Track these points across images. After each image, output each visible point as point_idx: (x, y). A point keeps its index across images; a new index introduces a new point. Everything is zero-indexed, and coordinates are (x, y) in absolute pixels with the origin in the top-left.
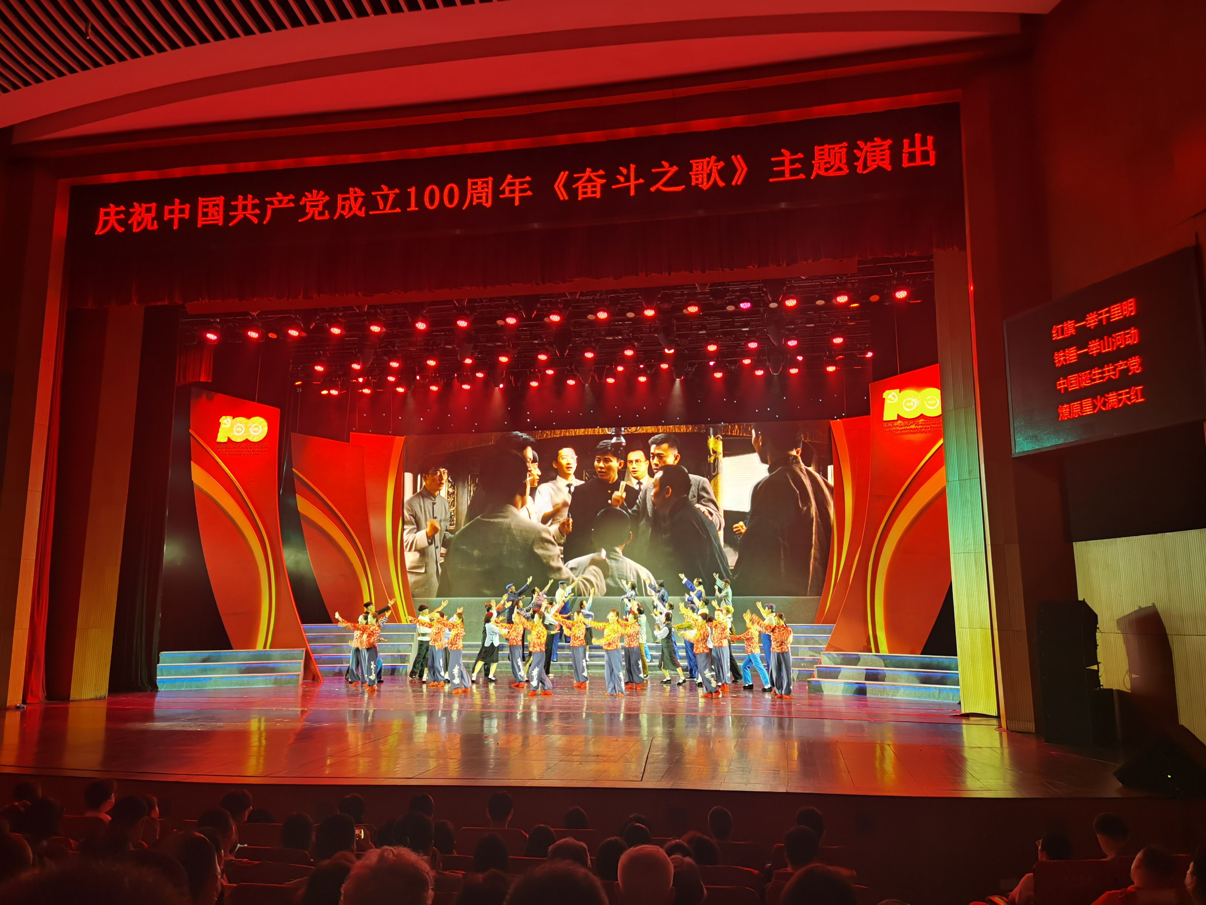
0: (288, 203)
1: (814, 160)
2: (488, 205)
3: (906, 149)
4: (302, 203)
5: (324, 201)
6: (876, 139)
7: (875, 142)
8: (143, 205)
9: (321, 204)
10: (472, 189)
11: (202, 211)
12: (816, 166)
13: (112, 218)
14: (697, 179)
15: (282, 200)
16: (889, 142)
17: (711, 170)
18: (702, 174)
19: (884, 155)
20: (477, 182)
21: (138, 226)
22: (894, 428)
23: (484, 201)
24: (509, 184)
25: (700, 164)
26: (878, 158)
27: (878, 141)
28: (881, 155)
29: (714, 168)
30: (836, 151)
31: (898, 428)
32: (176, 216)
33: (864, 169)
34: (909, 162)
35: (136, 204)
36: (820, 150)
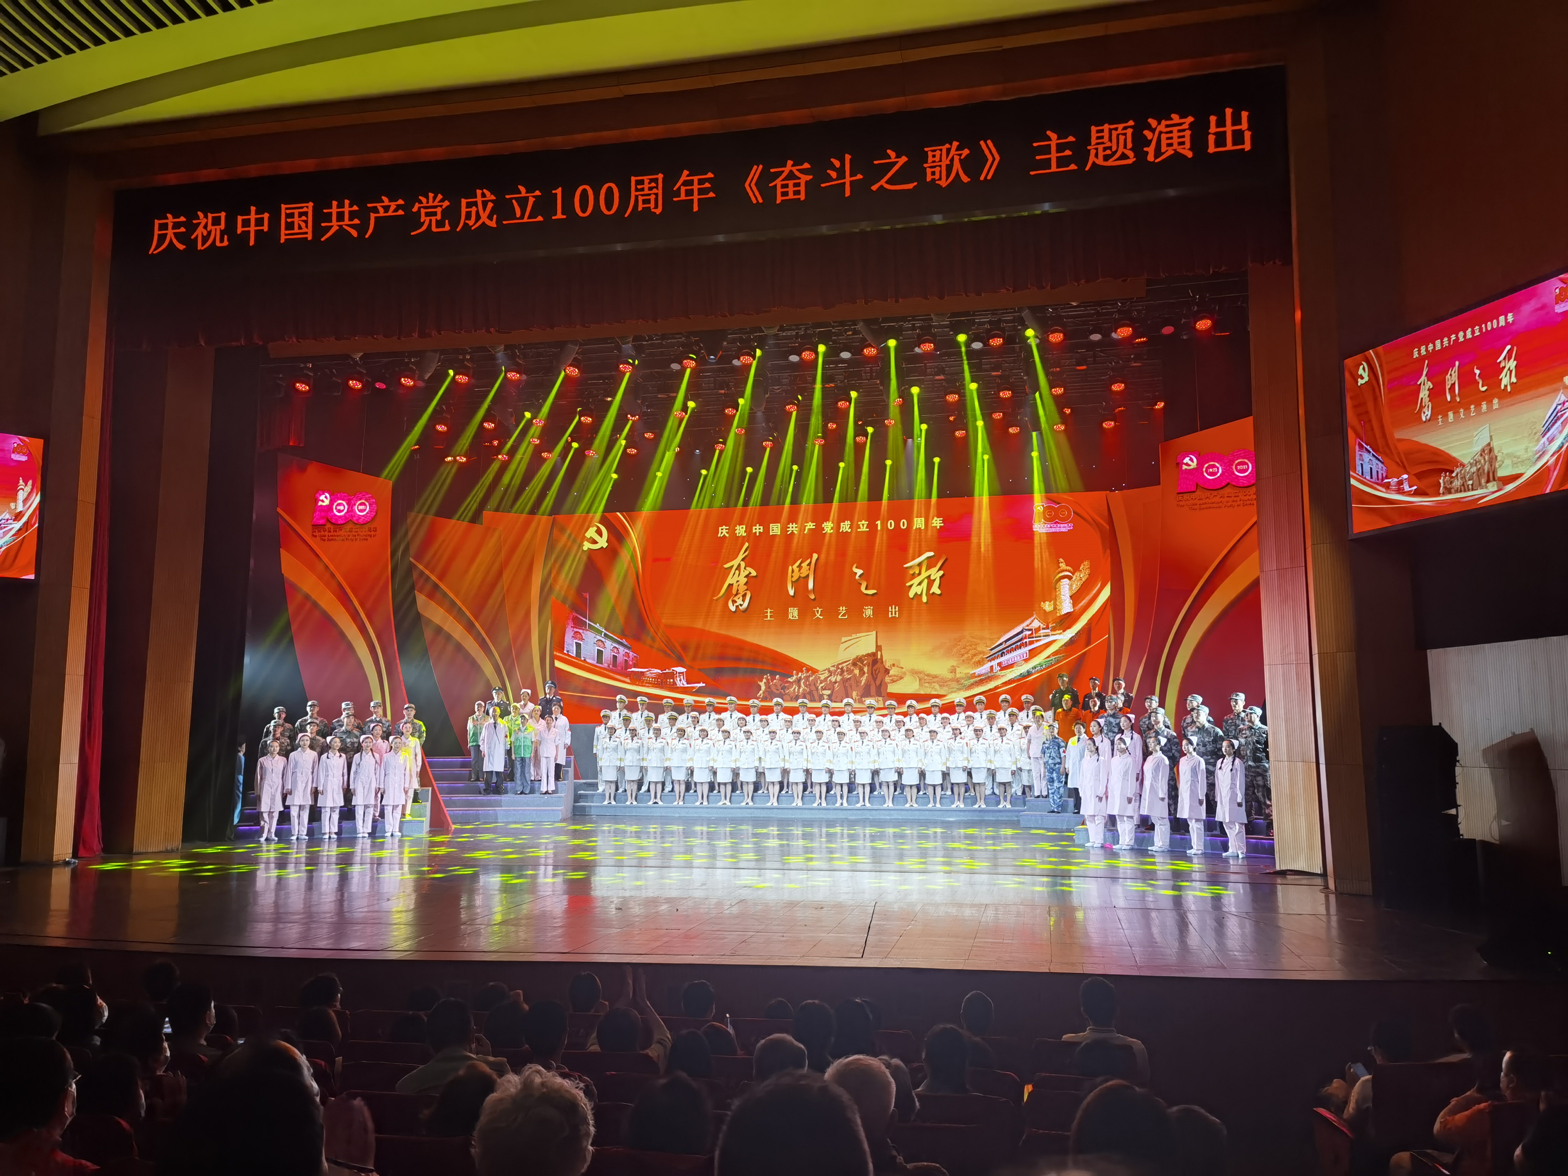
0: (396, 210)
1: (1090, 145)
2: (659, 211)
3: (1213, 129)
4: (415, 209)
5: (443, 207)
6: (1173, 116)
7: (1172, 119)
8: (209, 214)
9: (439, 210)
10: (637, 190)
11: (286, 221)
12: (1093, 152)
13: (170, 233)
14: (933, 173)
15: (389, 206)
16: (1190, 119)
17: (952, 160)
18: (940, 166)
19: (1183, 137)
20: (643, 180)
21: (204, 242)
22: (1191, 501)
23: (652, 205)
24: (685, 183)
25: (938, 153)
26: (1175, 141)
27: (1176, 118)
28: (1179, 137)
29: (956, 158)
30: (1119, 131)
31: (1196, 501)
32: (252, 229)
33: (1156, 157)
34: (1217, 146)
35: (200, 214)
36: (1098, 131)
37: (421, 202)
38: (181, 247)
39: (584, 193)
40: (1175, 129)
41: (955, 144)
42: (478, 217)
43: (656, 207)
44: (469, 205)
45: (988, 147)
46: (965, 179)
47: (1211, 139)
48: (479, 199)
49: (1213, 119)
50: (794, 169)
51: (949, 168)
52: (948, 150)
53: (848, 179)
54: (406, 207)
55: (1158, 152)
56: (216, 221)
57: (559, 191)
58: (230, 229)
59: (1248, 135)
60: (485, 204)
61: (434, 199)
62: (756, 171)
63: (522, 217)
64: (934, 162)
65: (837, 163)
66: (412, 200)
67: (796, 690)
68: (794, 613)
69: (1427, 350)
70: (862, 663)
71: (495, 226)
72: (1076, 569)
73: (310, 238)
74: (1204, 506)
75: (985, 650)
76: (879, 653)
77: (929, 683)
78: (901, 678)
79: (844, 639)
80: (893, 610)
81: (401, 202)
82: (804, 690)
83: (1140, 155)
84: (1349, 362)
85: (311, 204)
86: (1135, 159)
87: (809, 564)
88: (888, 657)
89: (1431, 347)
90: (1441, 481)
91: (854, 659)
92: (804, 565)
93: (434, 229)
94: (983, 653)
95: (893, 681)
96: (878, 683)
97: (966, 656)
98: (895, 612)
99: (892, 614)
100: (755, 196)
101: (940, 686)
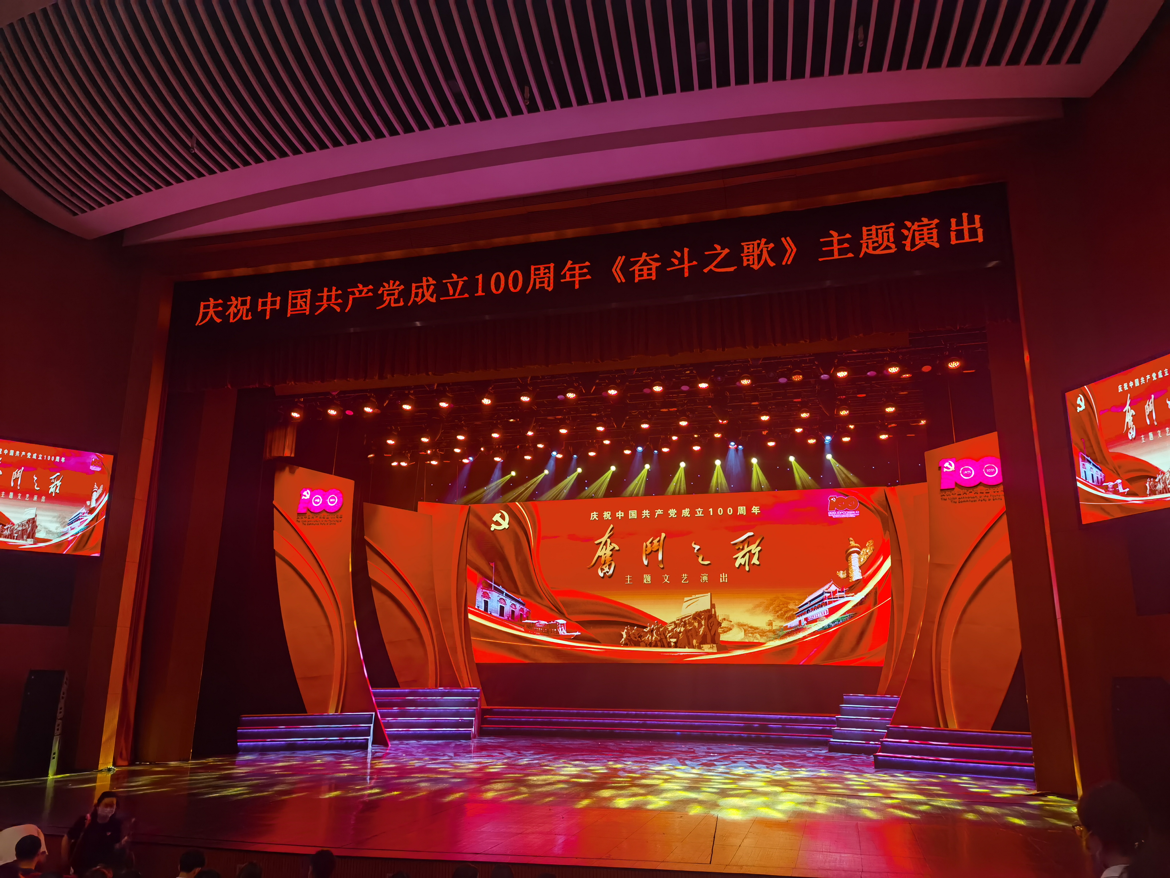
0: (367, 293)
1: (862, 240)
2: (550, 289)
3: (954, 227)
4: (380, 292)
5: (400, 290)
6: (923, 219)
7: (923, 221)
8: (239, 298)
9: (396, 292)
10: (535, 275)
11: (292, 303)
12: (864, 246)
13: (211, 312)
14: (748, 260)
15: (363, 290)
16: (936, 221)
17: (762, 251)
18: (753, 255)
19: (932, 233)
20: (540, 268)
21: (235, 317)
22: (952, 496)
23: (546, 285)
24: (570, 269)
25: (751, 247)
26: (926, 236)
27: (925, 221)
28: (928, 234)
29: (765, 250)
30: (883, 230)
31: (956, 496)
32: (269, 307)
33: (912, 247)
34: (957, 239)
35: (233, 299)
36: (868, 231)
37: (384, 287)
38: (219, 321)
39: (498, 278)
40: (925, 229)
41: (764, 240)
42: (423, 296)
43: (549, 286)
44: (417, 288)
45: (788, 242)
46: (772, 264)
47: (953, 235)
48: (424, 283)
49: (953, 221)
50: (648, 259)
51: (760, 256)
52: (759, 245)
53: (686, 265)
54: (375, 291)
55: (913, 245)
56: (244, 303)
57: (480, 277)
58: (253, 308)
59: (980, 232)
60: (428, 287)
61: (394, 284)
62: (620, 260)
63: (454, 295)
64: (748, 252)
65: (678, 254)
66: (378, 285)
67: (650, 639)
68: (647, 579)
69: (1128, 386)
70: (700, 618)
71: (435, 301)
72: (863, 546)
73: (307, 313)
74: (962, 500)
75: (794, 608)
76: (713, 610)
77: (752, 633)
78: (731, 629)
79: (686, 599)
80: (724, 577)
81: (371, 287)
82: (655, 638)
83: (900, 247)
84: (1068, 395)
85: (309, 291)
86: (896, 249)
87: (659, 541)
88: (720, 613)
89: (1131, 384)
90: (1147, 485)
91: (694, 615)
92: (655, 541)
93: (393, 305)
94: (793, 610)
95: (724, 632)
96: (713, 633)
97: (780, 612)
98: (725, 578)
99: (722, 580)
100: (620, 278)
101: (761, 636)
